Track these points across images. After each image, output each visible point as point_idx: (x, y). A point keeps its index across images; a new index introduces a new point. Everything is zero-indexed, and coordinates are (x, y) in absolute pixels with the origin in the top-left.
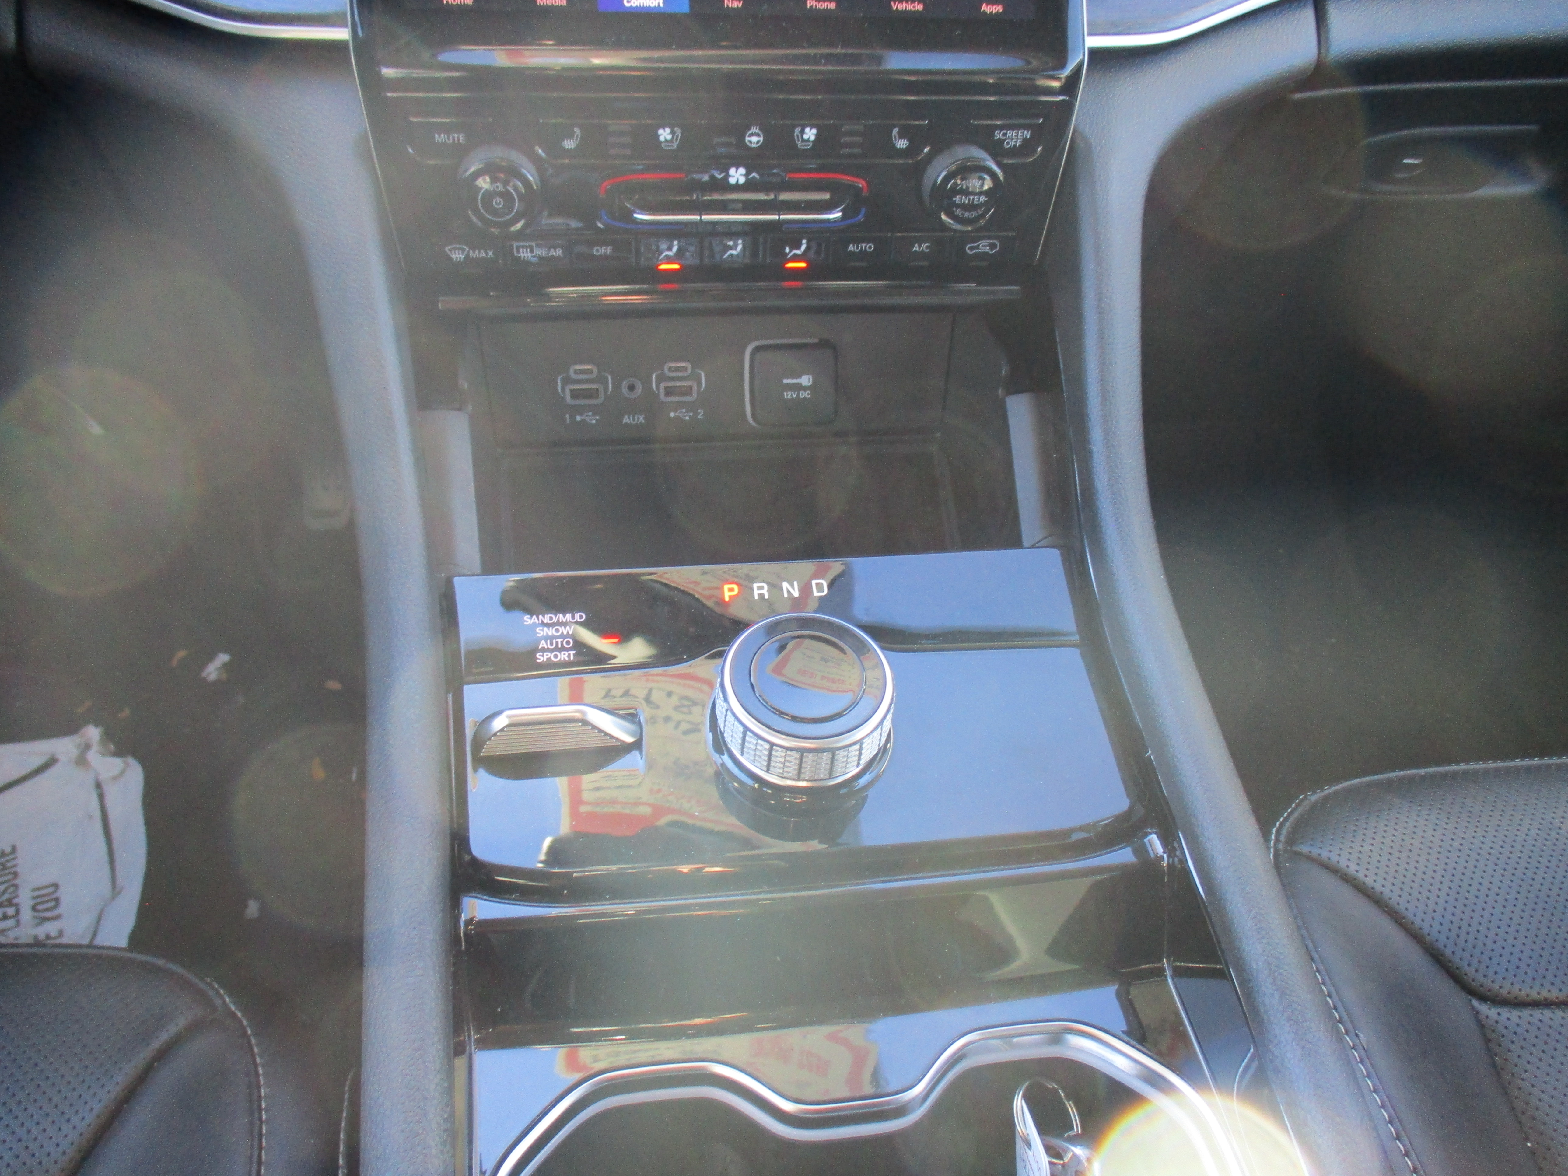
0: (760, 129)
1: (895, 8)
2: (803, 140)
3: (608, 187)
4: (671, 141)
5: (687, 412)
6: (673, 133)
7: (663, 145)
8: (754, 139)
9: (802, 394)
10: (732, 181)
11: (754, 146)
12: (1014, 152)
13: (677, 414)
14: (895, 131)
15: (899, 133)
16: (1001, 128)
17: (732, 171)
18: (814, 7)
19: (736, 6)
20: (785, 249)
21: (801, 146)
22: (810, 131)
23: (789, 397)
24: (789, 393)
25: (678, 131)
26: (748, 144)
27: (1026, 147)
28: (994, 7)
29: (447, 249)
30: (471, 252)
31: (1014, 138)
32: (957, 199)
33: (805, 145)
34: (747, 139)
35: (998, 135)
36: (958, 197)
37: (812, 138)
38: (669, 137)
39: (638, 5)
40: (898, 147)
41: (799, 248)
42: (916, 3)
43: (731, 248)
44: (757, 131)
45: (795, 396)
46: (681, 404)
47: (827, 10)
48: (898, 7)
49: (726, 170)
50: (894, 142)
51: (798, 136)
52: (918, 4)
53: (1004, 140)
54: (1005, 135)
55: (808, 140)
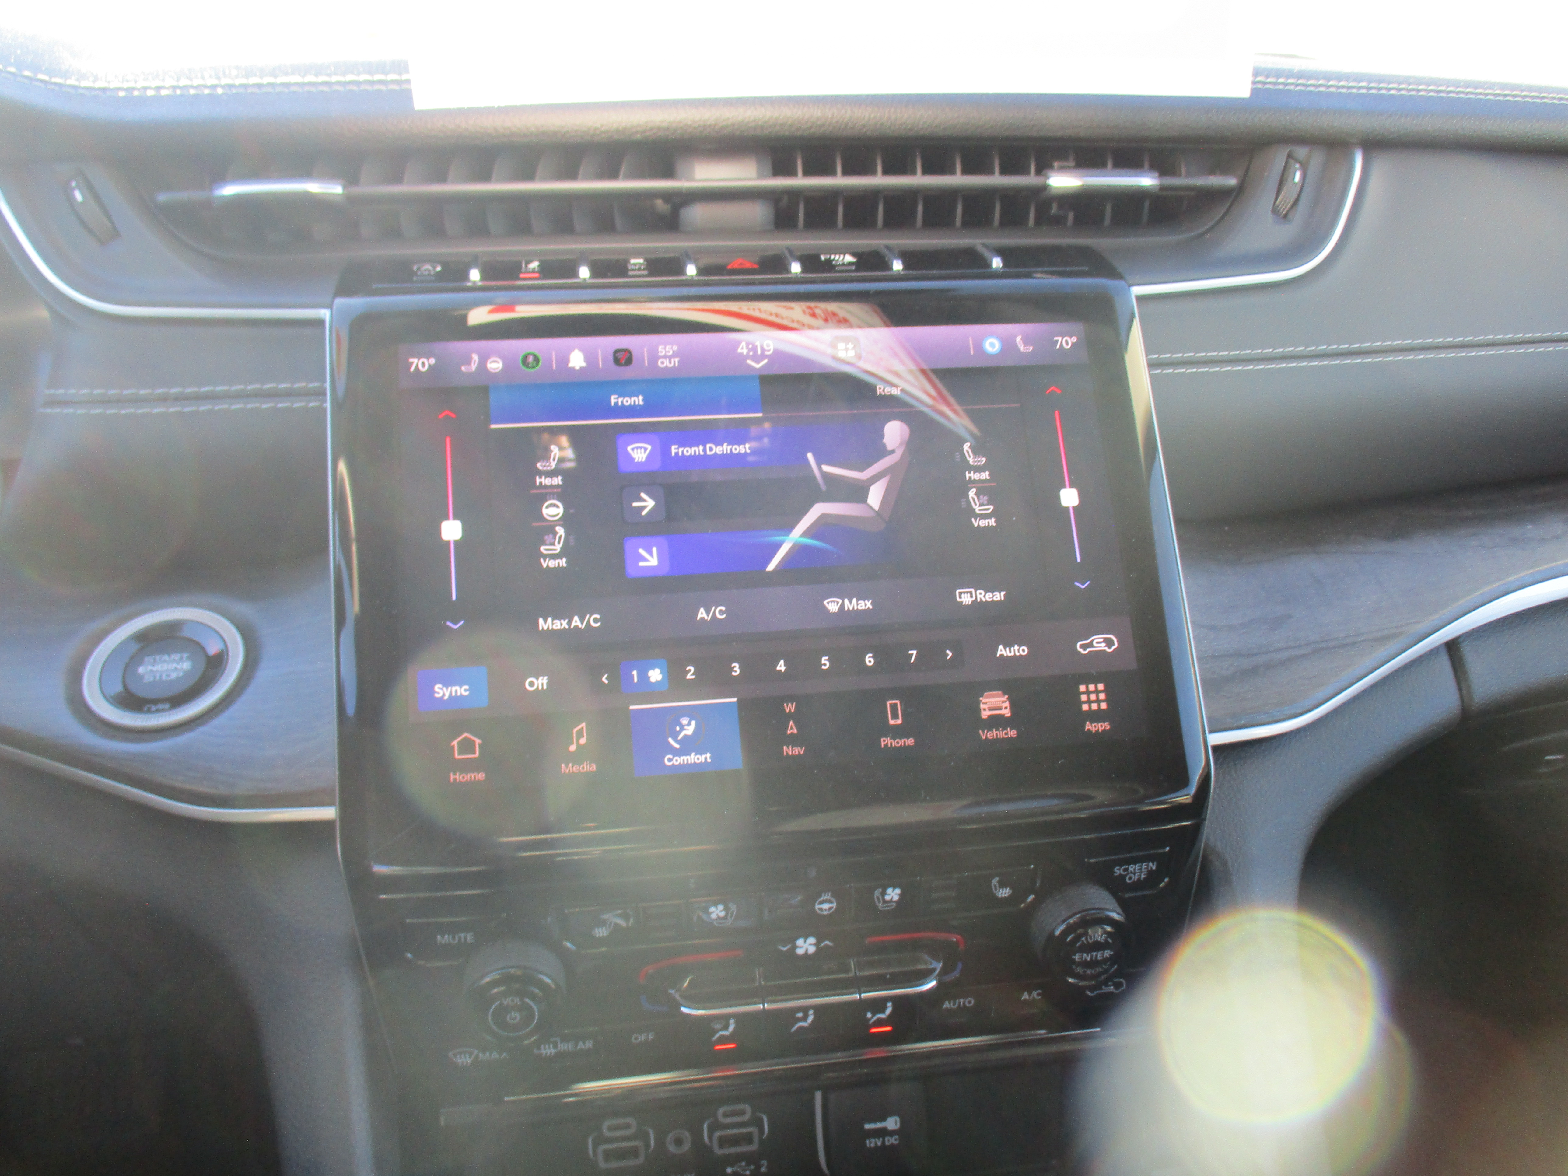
0: (832, 896)
1: (984, 738)
2: (885, 902)
3: (650, 971)
4: (725, 918)
5: (747, 1165)
6: (726, 909)
7: (715, 923)
8: (826, 906)
9: (889, 1141)
10: (800, 952)
11: (825, 913)
12: (1138, 885)
13: (735, 1169)
14: (995, 881)
15: (999, 882)
16: (1120, 863)
17: (800, 942)
18: (889, 745)
19: (797, 753)
20: (866, 1014)
21: (882, 907)
22: (893, 891)
23: (872, 1145)
24: (873, 1140)
25: (733, 907)
26: (819, 912)
27: (1153, 878)
28: (1100, 724)
29: (450, 1054)
30: (481, 1055)
31: (1137, 872)
32: (1077, 957)
33: (885, 907)
34: (817, 907)
35: (1118, 871)
36: (1077, 954)
37: (896, 898)
38: (722, 914)
39: (682, 763)
40: (1000, 896)
41: (883, 1012)
42: (1009, 729)
43: (800, 1020)
44: (829, 898)
45: (879, 1144)
46: (739, 1158)
47: (905, 748)
48: (988, 735)
49: (793, 941)
50: (995, 892)
51: (878, 898)
52: (1011, 730)
53: (1126, 876)
54: (1126, 870)
55: (891, 901)
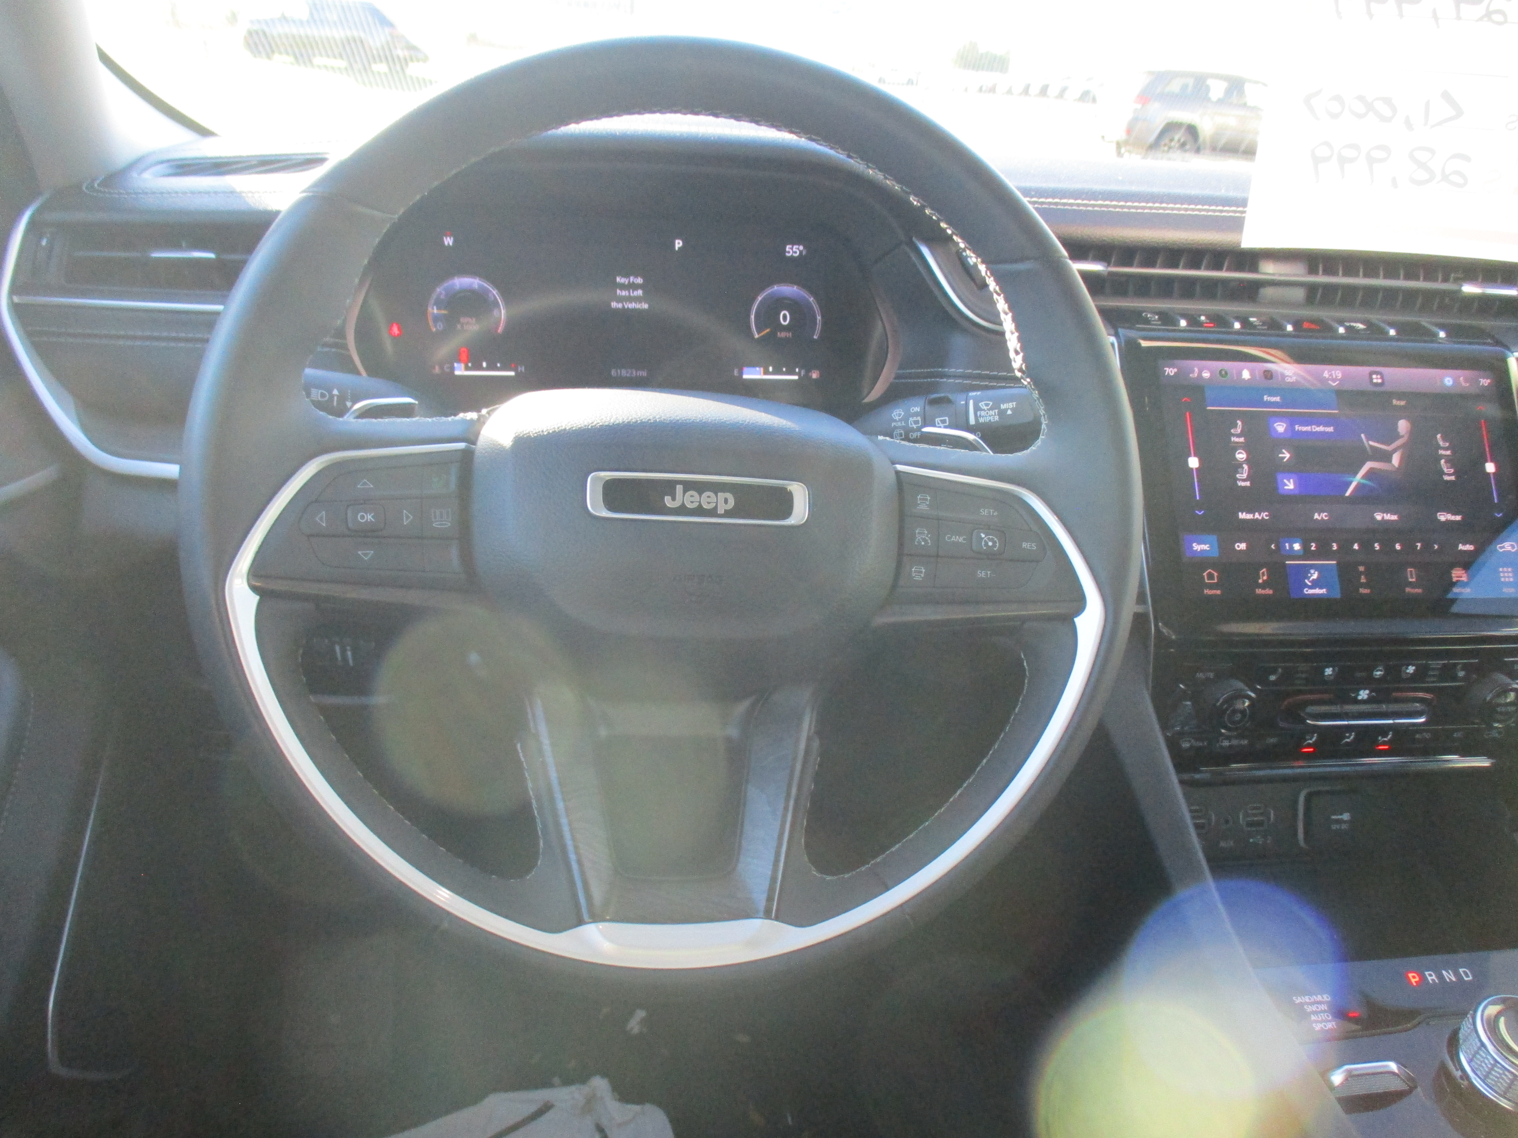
0: (1383, 667)
2: (1406, 673)
3: (1288, 702)
4: (1331, 675)
5: (1261, 838)
6: (1333, 671)
7: (1325, 678)
8: (1379, 673)
9: (1343, 826)
10: (1360, 698)
11: (1377, 677)
13: (1254, 840)
14: (1459, 667)
15: (1461, 668)
17: (1361, 692)
18: (1410, 592)
19: (1366, 592)
20: (1383, 735)
21: (1404, 676)
22: (1412, 668)
23: (1334, 828)
24: (1335, 825)
25: (1337, 669)
26: (1374, 676)
28: (1510, 589)
30: (1194, 743)
32: (1499, 709)
33: (1406, 676)
34: (1374, 673)
35: (1516, 667)
37: (1412, 672)
38: (1330, 673)
39: (1313, 593)
41: (1387, 737)
43: (1347, 738)
44: (1381, 668)
45: (1338, 828)
46: (1257, 833)
47: (1417, 594)
49: (1358, 692)
50: (1458, 673)
51: (1404, 671)
55: (1409, 673)
